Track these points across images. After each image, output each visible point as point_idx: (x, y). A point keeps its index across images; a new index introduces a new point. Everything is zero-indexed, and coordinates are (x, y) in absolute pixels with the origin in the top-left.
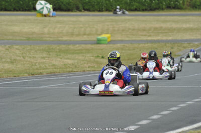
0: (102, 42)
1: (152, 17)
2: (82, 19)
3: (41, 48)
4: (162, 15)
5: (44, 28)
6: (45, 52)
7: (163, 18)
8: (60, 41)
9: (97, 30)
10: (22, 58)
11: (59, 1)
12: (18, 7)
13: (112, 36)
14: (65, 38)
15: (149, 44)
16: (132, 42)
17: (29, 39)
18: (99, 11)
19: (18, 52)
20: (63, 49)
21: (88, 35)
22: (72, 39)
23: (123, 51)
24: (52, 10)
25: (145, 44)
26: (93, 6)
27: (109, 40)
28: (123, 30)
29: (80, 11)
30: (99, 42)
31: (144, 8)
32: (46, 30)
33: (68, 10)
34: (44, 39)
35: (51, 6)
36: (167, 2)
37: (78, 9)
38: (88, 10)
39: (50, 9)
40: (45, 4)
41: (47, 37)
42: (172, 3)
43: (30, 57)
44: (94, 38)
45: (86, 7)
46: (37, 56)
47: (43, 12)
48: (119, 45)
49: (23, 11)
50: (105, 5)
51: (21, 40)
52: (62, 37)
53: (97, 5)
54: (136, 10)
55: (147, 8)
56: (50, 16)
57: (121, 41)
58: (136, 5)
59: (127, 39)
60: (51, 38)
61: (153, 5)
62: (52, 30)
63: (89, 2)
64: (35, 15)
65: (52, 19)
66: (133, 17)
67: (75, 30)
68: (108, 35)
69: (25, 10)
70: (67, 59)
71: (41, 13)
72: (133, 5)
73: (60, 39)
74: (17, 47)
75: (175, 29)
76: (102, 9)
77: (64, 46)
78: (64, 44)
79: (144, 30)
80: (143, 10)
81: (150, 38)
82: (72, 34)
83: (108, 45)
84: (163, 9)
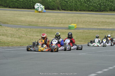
0: (71, 28)
1: (100, 16)
2: (61, 15)
3: (37, 30)
4: (107, 14)
5: (39, 19)
6: (39, 33)
7: (107, 16)
8: (48, 26)
9: (69, 21)
10: (25, 35)
11: (48, 4)
12: (24, 6)
13: (77, 25)
14: (50, 25)
15: (98, 31)
16: (89, 29)
17: (30, 25)
18: (71, 10)
19: (23, 32)
20: (49, 31)
21: (64, 24)
22: (55, 26)
23: (83, 34)
24: (44, 9)
25: (96, 30)
26: (67, 8)
27: (76, 27)
28: (84, 22)
29: (60, 10)
30: (69, 28)
31: (96, 10)
32: (40, 20)
33: (53, 9)
34: (38, 25)
35: (44, 6)
36: (110, 7)
37: (59, 9)
38: (64, 10)
39: (43, 8)
40: (40, 5)
41: (40, 24)
42: (113, 7)
43: (30, 35)
44: (67, 26)
45: (63, 8)
46: (34, 35)
47: (38, 10)
48: (81, 30)
49: (27, 9)
50: (74, 7)
51: (26, 25)
52: (49, 25)
53: (70, 7)
54: (92, 11)
55: (98, 10)
56: (42, 12)
57: (83, 28)
58: (92, 8)
59: (86, 27)
60: (42, 25)
61: (102, 8)
62: (43, 20)
63: (65, 5)
64: (34, 11)
65: (43, 14)
66: (90, 15)
67: (56, 20)
68: (75, 25)
69: (29, 9)
70: (51, 37)
71: (37, 10)
72: (90, 8)
73: (48, 25)
74: (23, 29)
75: (114, 23)
76: (73, 9)
77: (49, 30)
78: (50, 28)
79: (96, 22)
80: (96, 11)
81: (99, 27)
82: (55, 23)
83: (75, 30)
84: (107, 11)
